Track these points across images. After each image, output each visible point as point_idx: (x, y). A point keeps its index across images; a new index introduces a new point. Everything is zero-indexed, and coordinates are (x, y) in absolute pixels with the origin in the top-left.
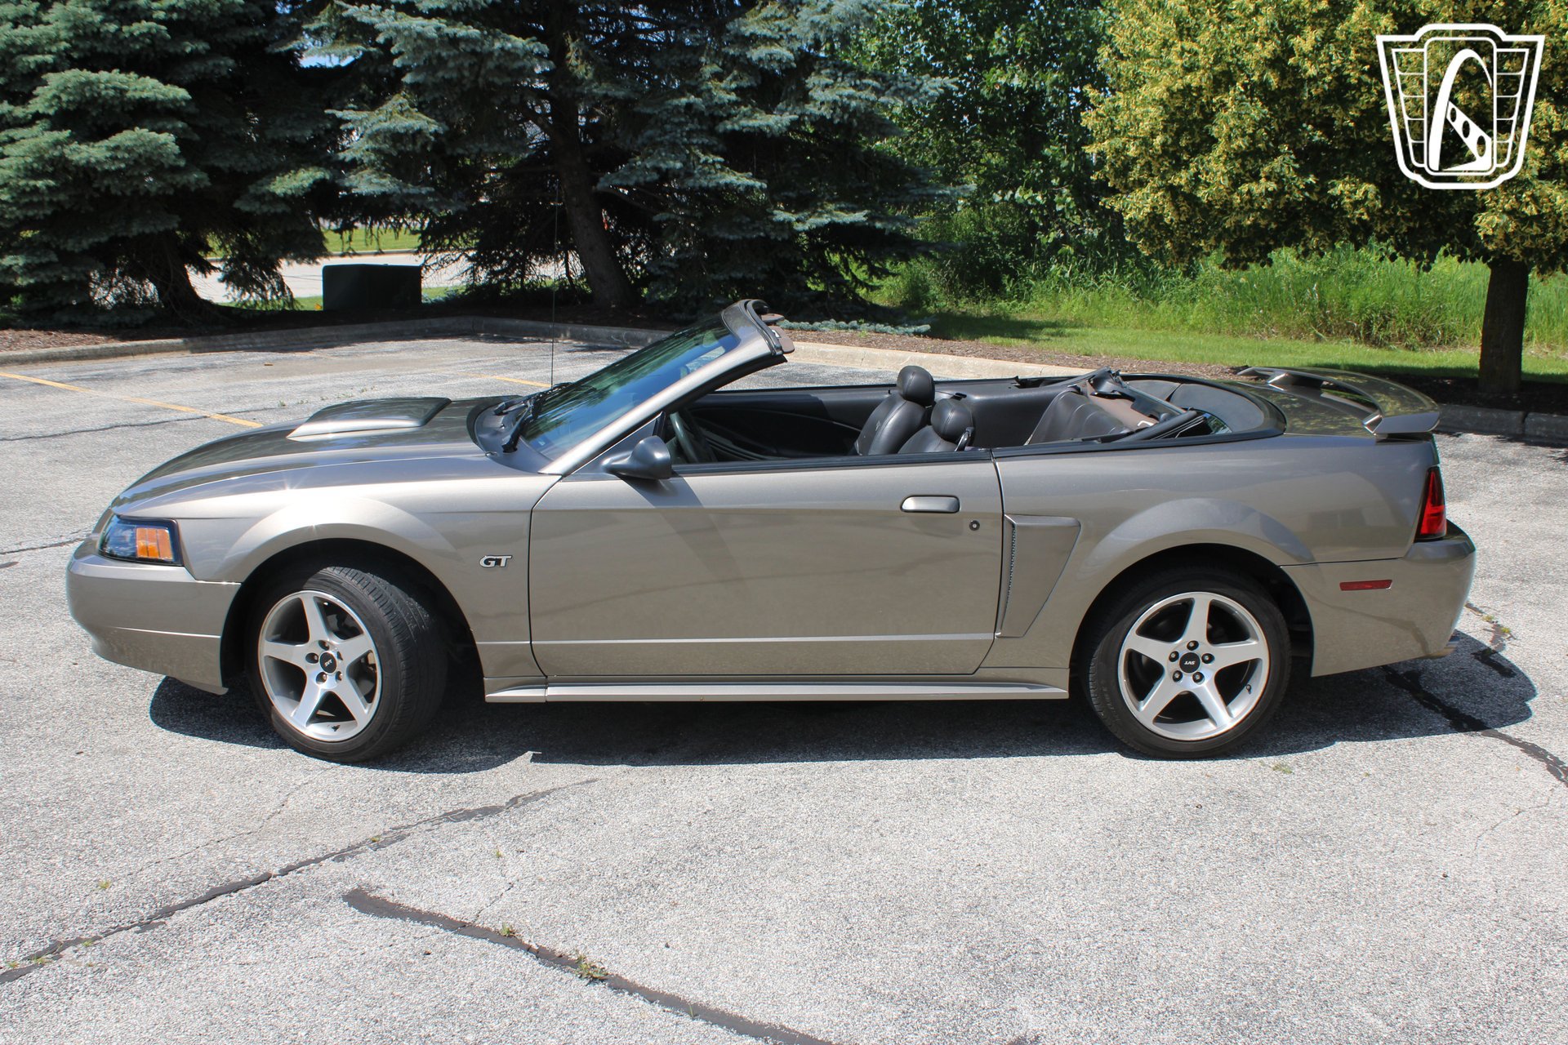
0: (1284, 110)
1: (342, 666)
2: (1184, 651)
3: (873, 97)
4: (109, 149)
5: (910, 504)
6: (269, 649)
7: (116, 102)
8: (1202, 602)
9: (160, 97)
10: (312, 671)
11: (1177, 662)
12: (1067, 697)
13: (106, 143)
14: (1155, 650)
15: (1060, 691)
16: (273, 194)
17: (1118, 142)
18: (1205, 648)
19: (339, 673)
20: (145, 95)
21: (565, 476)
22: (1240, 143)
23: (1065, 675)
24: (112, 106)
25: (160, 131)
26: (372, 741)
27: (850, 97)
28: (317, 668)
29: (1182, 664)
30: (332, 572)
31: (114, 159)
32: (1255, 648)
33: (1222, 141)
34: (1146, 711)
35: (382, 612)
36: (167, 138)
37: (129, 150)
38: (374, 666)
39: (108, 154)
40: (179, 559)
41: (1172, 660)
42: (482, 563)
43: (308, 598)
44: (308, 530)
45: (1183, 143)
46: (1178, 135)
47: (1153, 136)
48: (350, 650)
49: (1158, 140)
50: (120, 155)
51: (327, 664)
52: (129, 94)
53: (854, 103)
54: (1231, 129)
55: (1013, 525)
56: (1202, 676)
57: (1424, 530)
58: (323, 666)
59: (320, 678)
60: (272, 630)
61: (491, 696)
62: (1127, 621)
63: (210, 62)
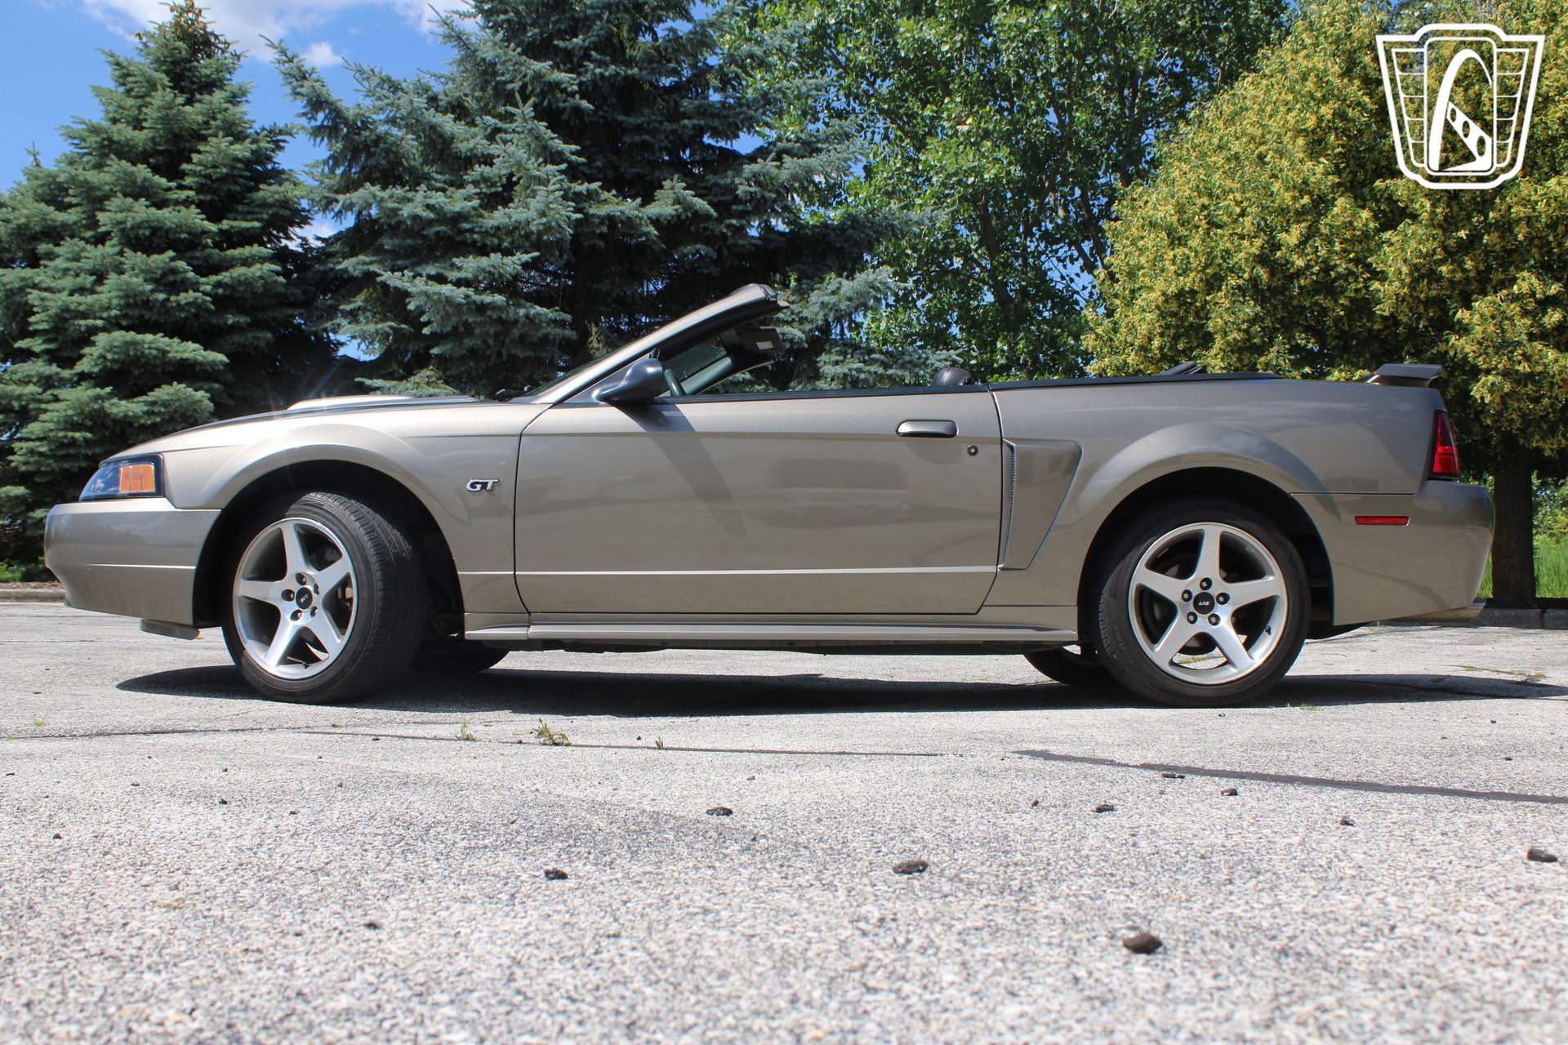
0: (1275, 307)
1: (317, 600)
2: (1196, 591)
3: (881, 370)
4: (146, 403)
5: (905, 428)
6: (245, 588)
7: (158, 362)
8: (1212, 533)
9: (200, 358)
10: (287, 608)
11: (1190, 603)
13: (144, 398)
14: (1168, 586)
15: (1068, 631)
17: (1118, 360)
18: (1219, 586)
19: (315, 608)
20: (186, 355)
21: (560, 403)
22: (1235, 335)
23: (1073, 613)
24: (154, 367)
25: (196, 390)
26: (343, 672)
27: (859, 370)
28: (293, 606)
29: (1196, 604)
31: (149, 413)
32: (1272, 584)
33: (1218, 337)
34: (1164, 652)
36: (200, 394)
37: (165, 404)
38: (351, 600)
39: (145, 408)
40: (160, 491)
41: (1186, 600)
42: (468, 487)
43: (288, 529)
44: (293, 451)
45: (1181, 346)
46: (1176, 338)
47: (1150, 340)
48: (326, 579)
49: (1156, 343)
50: (156, 409)
51: (303, 600)
52: (170, 356)
53: (862, 376)
54: (1226, 323)
55: (1012, 448)
56: (1218, 618)
57: (1437, 468)
58: (299, 603)
59: (295, 616)
60: (251, 567)
61: (470, 633)
62: (1134, 553)
63: (250, 335)
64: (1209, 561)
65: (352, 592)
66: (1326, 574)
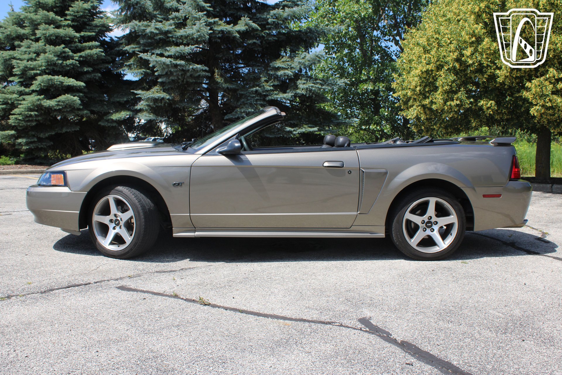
0: (461, 76)
1: (122, 223)
2: (426, 220)
3: (320, 87)
4: (56, 101)
5: (326, 164)
6: (97, 218)
7: (60, 86)
8: (433, 201)
9: (75, 85)
10: (111, 226)
11: (424, 225)
12: (384, 237)
13: (55, 100)
14: (416, 219)
15: (382, 234)
16: (112, 119)
17: (404, 92)
18: (434, 219)
19: (121, 226)
20: (70, 84)
21: (204, 154)
22: (446, 87)
23: (383, 228)
24: (59, 88)
25: (74, 96)
26: (131, 249)
27: (312, 87)
28: (113, 225)
29: (426, 225)
30: (120, 188)
31: (58, 105)
32: (453, 219)
33: (440, 87)
34: (414, 242)
35: (137, 201)
36: (76, 98)
37: (63, 102)
38: (133, 223)
39: (56, 103)
40: (66, 184)
41: (423, 223)
42: (173, 185)
43: (111, 198)
44: (112, 172)
45: (427, 90)
46: (425, 86)
47: (416, 87)
48: (125, 217)
49: (418, 89)
50: (60, 104)
51: (117, 223)
52: (64, 84)
53: (313, 89)
54: (443, 83)
55: (363, 172)
56: (434, 230)
57: (513, 177)
58: (115, 224)
59: (114, 228)
60: (98, 211)
61: (175, 235)
62: (405, 208)
63: (93, 75)
64: (431, 211)
65: (133, 221)
66: (472, 212)
